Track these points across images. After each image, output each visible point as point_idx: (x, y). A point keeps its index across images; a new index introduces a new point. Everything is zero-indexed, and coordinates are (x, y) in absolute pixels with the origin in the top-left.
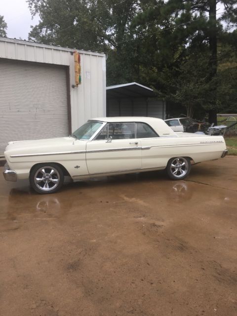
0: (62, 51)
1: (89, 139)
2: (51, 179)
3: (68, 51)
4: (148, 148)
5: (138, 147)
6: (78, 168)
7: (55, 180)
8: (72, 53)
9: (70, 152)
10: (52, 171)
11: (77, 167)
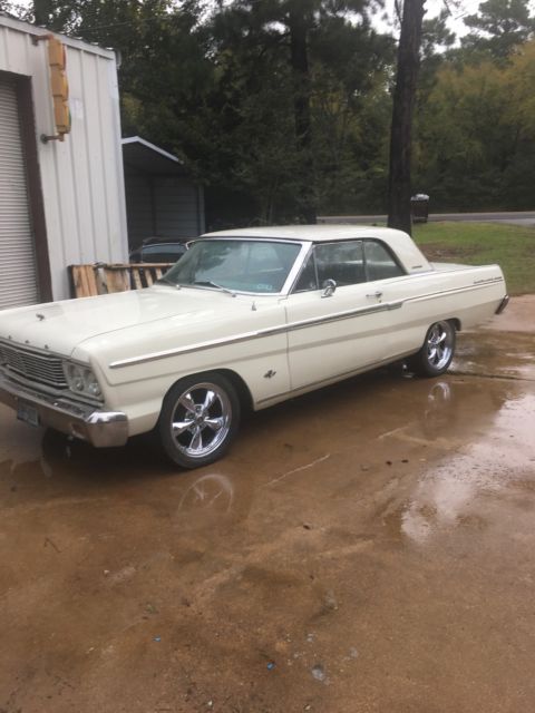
0: (11, 29)
1: (280, 291)
2: (206, 419)
3: (24, 33)
4: (398, 306)
5: (382, 304)
6: (273, 378)
7: (215, 421)
8: (35, 40)
9: (255, 333)
10: (210, 395)
11: (269, 375)
